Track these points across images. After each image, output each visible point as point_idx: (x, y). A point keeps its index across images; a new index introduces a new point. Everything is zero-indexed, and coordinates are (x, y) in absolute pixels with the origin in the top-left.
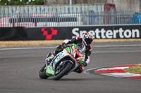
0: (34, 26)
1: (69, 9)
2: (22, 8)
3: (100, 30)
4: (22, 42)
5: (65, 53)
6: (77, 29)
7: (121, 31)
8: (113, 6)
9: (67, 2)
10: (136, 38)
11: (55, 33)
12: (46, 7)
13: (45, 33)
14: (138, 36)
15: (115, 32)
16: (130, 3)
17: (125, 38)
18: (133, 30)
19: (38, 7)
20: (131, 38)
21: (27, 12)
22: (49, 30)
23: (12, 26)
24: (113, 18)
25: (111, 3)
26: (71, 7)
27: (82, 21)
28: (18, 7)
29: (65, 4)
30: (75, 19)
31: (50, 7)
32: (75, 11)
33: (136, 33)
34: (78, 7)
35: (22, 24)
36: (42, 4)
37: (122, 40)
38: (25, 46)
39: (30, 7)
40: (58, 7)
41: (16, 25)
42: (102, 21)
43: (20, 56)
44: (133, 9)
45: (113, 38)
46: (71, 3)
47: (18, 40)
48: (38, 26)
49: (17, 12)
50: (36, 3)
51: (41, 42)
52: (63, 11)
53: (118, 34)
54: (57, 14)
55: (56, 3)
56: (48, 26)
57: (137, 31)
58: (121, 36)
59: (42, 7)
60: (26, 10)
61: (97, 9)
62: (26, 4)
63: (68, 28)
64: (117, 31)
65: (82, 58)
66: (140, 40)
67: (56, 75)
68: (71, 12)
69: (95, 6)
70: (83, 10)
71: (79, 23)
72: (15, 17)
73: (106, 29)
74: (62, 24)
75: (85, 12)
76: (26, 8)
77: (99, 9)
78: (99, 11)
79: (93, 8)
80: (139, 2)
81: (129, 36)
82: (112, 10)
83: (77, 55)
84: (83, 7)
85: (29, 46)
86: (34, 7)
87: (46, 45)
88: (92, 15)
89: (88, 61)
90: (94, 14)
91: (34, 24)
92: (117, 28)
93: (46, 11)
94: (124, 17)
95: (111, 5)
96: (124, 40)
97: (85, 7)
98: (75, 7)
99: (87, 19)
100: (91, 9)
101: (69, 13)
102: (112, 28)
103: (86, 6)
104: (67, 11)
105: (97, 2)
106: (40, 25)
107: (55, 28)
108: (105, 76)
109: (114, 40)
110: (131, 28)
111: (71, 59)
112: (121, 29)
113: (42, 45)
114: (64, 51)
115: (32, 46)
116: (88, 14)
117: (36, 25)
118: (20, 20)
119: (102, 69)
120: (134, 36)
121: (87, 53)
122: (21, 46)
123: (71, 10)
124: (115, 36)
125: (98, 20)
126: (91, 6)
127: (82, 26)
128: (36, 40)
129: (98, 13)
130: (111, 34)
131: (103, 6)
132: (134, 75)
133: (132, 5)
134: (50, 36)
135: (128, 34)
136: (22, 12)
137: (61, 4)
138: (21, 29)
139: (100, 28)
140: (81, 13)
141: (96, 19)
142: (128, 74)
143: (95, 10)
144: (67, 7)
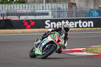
0: (18, 19)
1: (43, 7)
2: (9, 6)
3: (65, 21)
4: (9, 30)
5: (49, 39)
6: (49, 21)
7: (80, 22)
8: (75, 4)
9: (41, 1)
10: (91, 27)
11: (33, 23)
12: (27, 5)
13: (26, 24)
14: (92, 26)
15: (76, 23)
16: (87, 2)
17: (83, 27)
18: (89, 22)
19: (21, 5)
20: (87, 27)
21: (13, 9)
22: (29, 21)
23: (2, 19)
24: (74, 13)
25: (73, 2)
26: (44, 5)
27: (52, 15)
28: (7, 5)
29: (40, 3)
30: (47, 14)
31: (30, 5)
32: (47, 8)
33: (91, 24)
34: (50, 5)
35: (9, 17)
36: (24, 3)
37: (81, 29)
38: (11, 33)
39: (15, 5)
40: (35, 5)
41: (5, 18)
42: (67, 15)
43: (8, 40)
44: (89, 7)
45: (74, 28)
46: (44, 2)
47: (6, 29)
48: (21, 19)
49: (6, 8)
50: (19, 2)
51: (23, 30)
52: (39, 8)
53: (78, 24)
54: (34, 10)
55: (34, 2)
56: (28, 19)
57: (92, 22)
58: (80, 26)
59: (24, 5)
60: (12, 7)
61: (63, 6)
62: (12, 3)
63: (43, 20)
64: (77, 22)
65: (62, 42)
66: (93, 29)
67: (43, 55)
68: (44, 8)
69: (61, 4)
70: (53, 7)
71: (50, 17)
72: (4, 12)
73: (70, 21)
74: (38, 18)
75: (55, 9)
76: (12, 5)
77: (64, 6)
78: (65, 8)
79: (60, 6)
80: (93, 2)
81: (86, 26)
82: (74, 7)
83: (58, 40)
84: (53, 5)
85: (14, 33)
86: (18, 5)
87: (26, 33)
88: (60, 11)
89: (66, 45)
90: (60, 10)
91: (18, 17)
92: (77, 20)
93: (27, 8)
94: (82, 12)
95: (73, 4)
96: (82, 29)
97: (54, 5)
98: (47, 5)
99: (56, 14)
100: (59, 7)
101: (43, 9)
102: (74, 20)
103: (56, 5)
104: (41, 8)
105: (63, 1)
106: (22, 18)
107: (33, 20)
108: (69, 55)
109: (75, 29)
110: (87, 20)
111: (54, 43)
112: (80, 21)
113: (23, 32)
114: (49, 37)
115: (16, 33)
116: (56, 10)
117: (19, 18)
118: (8, 15)
119: (67, 50)
120: (89, 26)
121: (66, 38)
122: (8, 34)
123: (44, 7)
124: (76, 26)
125: (64, 14)
126: (59, 4)
127: (52, 18)
128: (19, 29)
129: (64, 9)
130: (73, 24)
131: (67, 5)
132: (89, 54)
133: (88, 4)
134: (29, 26)
135: (85, 24)
136: (9, 8)
137: (37, 3)
138: (8, 21)
139: (65, 20)
140: (52, 9)
141: (62, 14)
142: (85, 53)
143: (61, 7)
144: (41, 5)
